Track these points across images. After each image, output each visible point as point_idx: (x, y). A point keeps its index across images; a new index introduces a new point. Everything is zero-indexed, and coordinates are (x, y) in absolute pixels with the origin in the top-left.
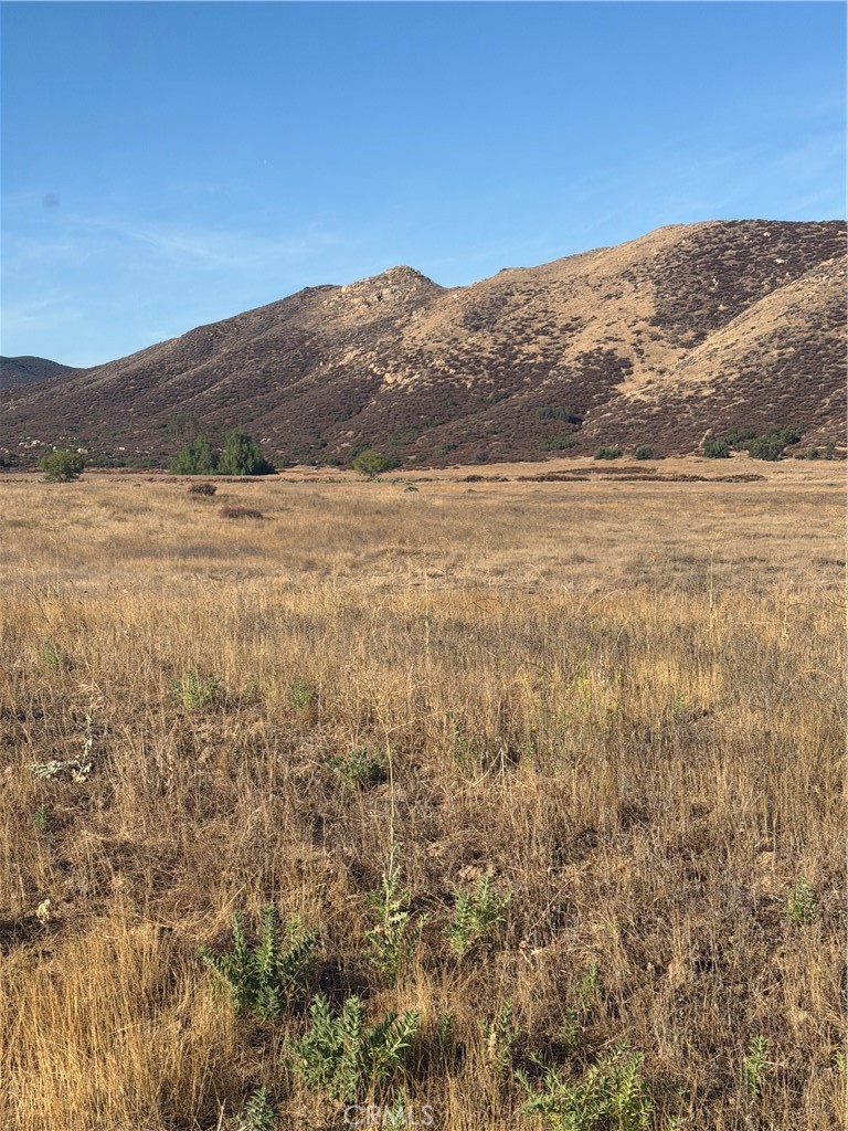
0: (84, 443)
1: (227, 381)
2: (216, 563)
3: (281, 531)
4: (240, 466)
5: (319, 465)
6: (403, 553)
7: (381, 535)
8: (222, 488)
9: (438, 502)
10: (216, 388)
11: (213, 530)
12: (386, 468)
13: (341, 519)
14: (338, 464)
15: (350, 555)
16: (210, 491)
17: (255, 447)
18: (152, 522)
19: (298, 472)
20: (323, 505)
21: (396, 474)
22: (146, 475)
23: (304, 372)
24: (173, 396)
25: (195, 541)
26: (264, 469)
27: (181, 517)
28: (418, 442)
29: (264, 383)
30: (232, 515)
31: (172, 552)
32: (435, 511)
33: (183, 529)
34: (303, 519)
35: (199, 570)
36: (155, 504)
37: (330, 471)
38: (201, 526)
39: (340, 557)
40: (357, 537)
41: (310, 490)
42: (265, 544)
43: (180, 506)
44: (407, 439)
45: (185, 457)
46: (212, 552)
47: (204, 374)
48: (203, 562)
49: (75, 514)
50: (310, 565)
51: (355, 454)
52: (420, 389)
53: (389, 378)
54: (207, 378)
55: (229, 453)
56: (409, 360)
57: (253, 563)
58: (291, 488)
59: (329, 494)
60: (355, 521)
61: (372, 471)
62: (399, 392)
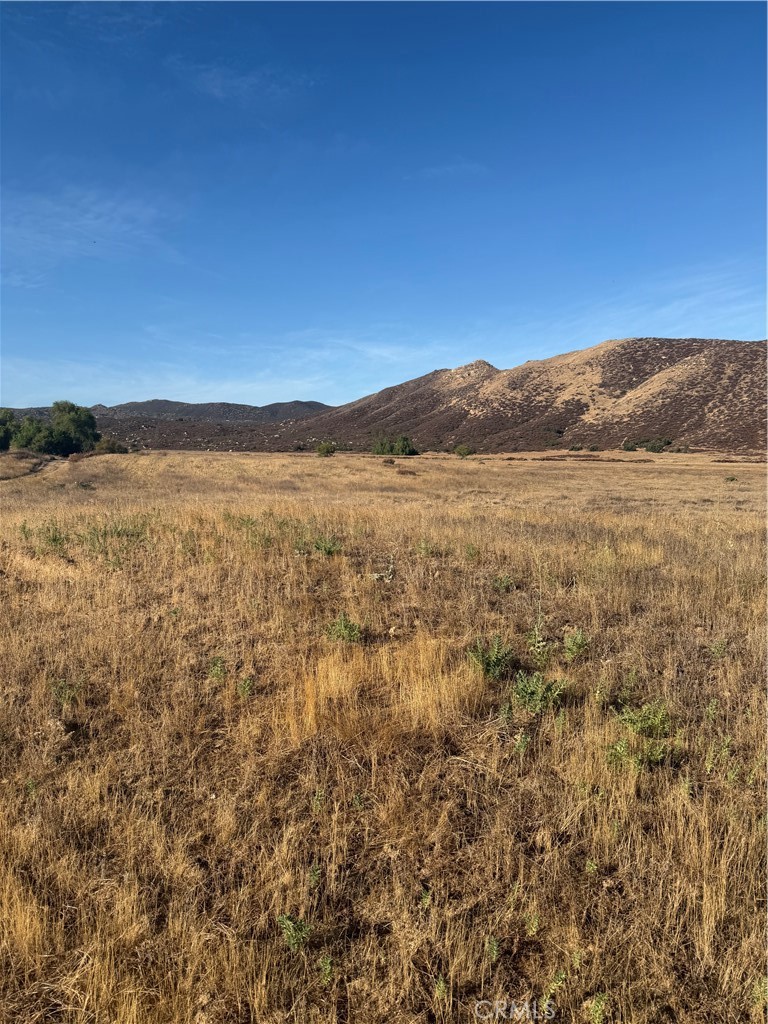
0: (335, 440)
1: (398, 412)
2: (396, 494)
3: (424, 481)
4: (403, 451)
5: (439, 451)
6: (480, 492)
7: (470, 484)
8: (397, 461)
9: (495, 469)
10: (393, 416)
11: (394, 479)
12: (470, 453)
13: (451, 476)
14: (447, 451)
15: (456, 493)
16: (392, 462)
17: (410, 443)
18: (367, 475)
19: (429, 454)
20: (443, 470)
21: (474, 456)
22: (361, 455)
23: (433, 409)
24: (374, 419)
25: (387, 485)
26: (413, 453)
27: (380, 474)
28: (485, 442)
29: (415, 413)
30: (402, 473)
31: (376, 489)
32: (494, 473)
33: (381, 479)
34: (434, 476)
35: (389, 497)
36: (368, 467)
37: (443, 454)
38: (389, 478)
39: (452, 494)
40: (459, 485)
41: (436, 463)
42: (417, 487)
43: (379, 469)
44: (479, 440)
45: (378, 447)
46: (394, 490)
47: (388, 409)
48: (390, 494)
49: (334, 471)
50: (438, 497)
51: (455, 447)
52: (486, 417)
53: (472, 412)
54: (389, 411)
55: (398, 445)
56: (482, 404)
57: (411, 495)
58: (427, 462)
59: (445, 464)
60: (457, 477)
61: (463, 455)
62: (476, 418)
